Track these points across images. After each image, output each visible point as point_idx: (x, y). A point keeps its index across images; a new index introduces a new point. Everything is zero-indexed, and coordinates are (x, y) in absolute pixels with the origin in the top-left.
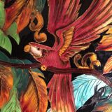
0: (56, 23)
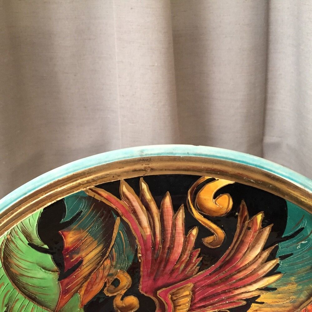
0: (155, 280)
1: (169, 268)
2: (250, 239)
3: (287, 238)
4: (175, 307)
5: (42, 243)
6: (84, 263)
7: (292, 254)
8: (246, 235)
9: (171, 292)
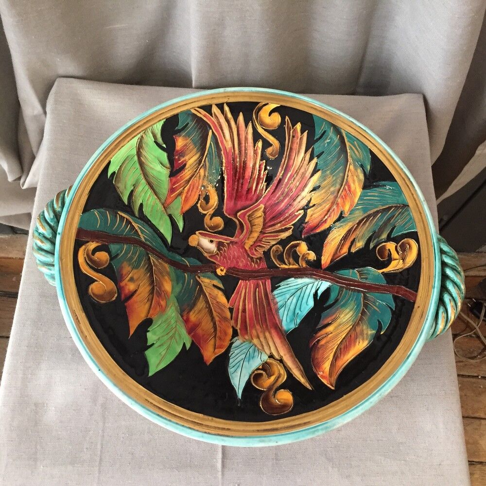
1: (246, 187)
2: (295, 146)
3: (318, 140)
4: (252, 226)
5: (163, 143)
8: (292, 143)
9: (248, 214)
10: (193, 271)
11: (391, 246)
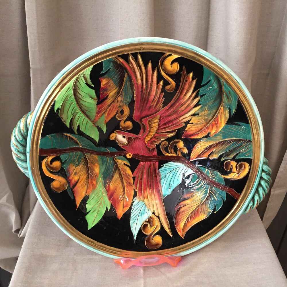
1: (148, 105)
2: (187, 87)
3: (204, 86)
4: (150, 128)
5: (91, 84)
6: (109, 97)
7: (205, 94)
8: (185, 84)
9: (148, 120)
10: (112, 155)
11: (234, 164)
